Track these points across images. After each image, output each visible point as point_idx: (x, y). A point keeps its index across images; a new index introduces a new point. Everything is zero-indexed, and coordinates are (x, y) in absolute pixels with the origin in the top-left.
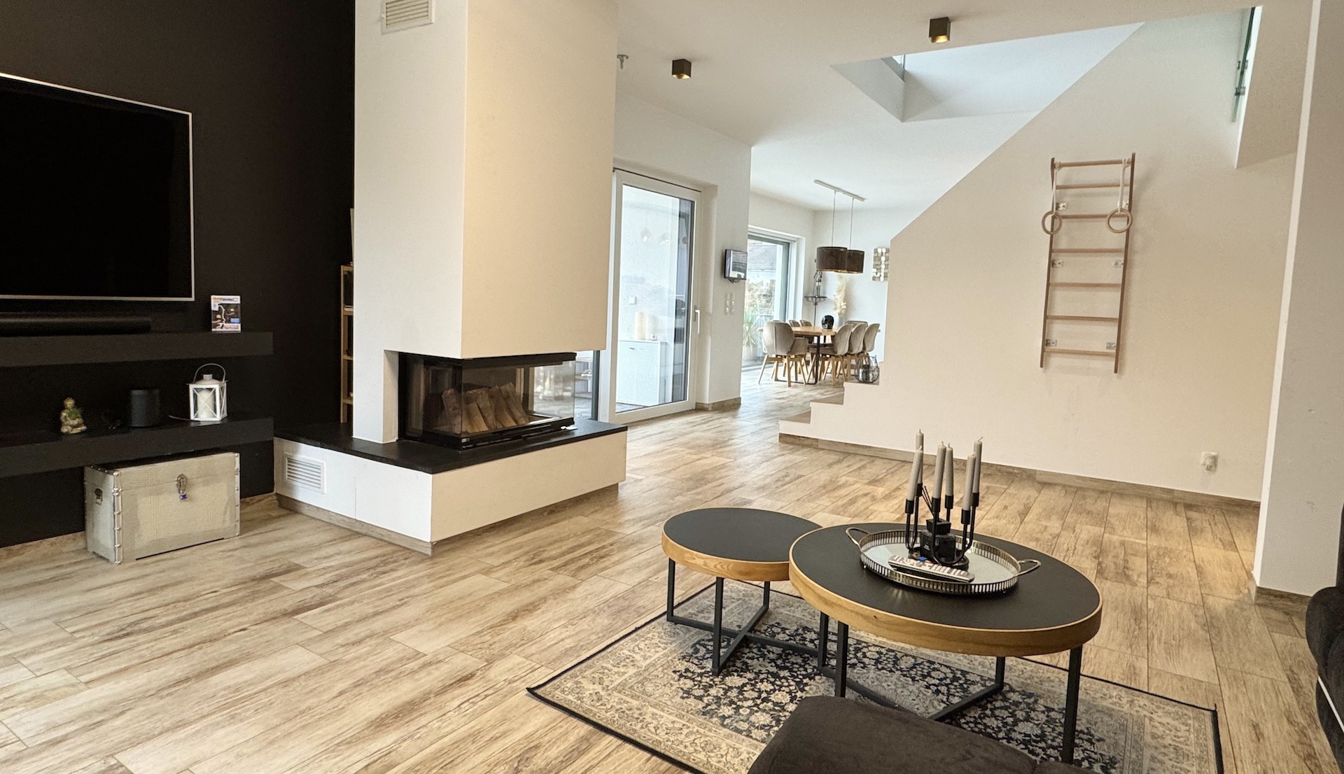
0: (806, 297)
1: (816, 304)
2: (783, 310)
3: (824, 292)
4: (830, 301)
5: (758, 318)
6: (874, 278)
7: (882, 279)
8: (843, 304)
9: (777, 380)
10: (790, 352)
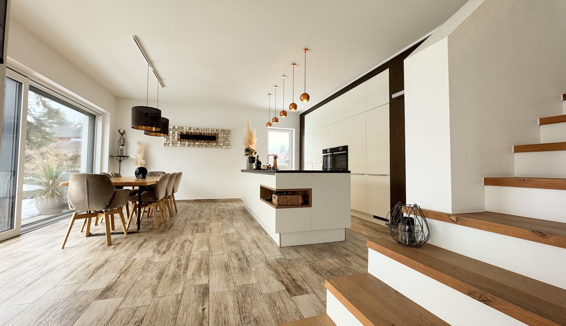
0: (111, 157)
1: (120, 161)
2: (90, 162)
3: (127, 153)
4: (132, 159)
5: (63, 173)
6: (165, 144)
7: (171, 145)
8: (142, 161)
9: (89, 235)
10: (107, 207)
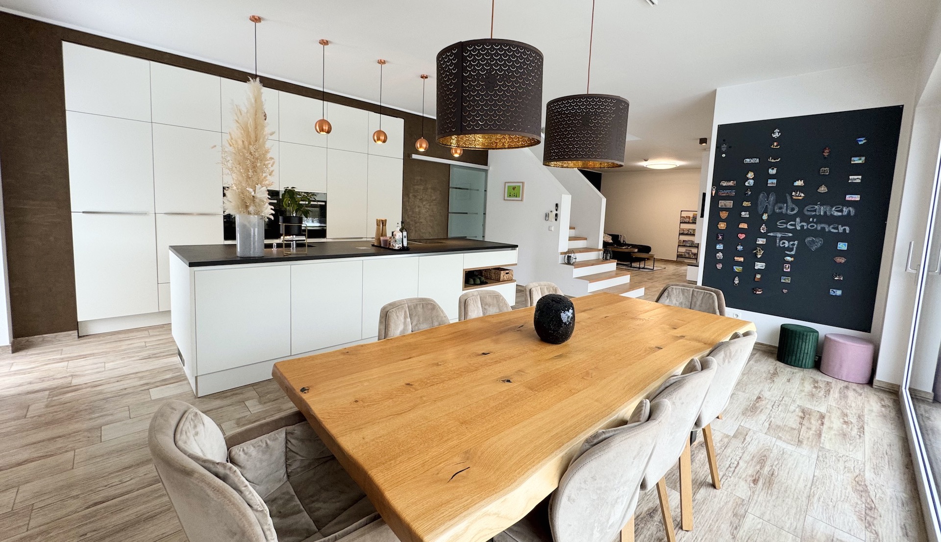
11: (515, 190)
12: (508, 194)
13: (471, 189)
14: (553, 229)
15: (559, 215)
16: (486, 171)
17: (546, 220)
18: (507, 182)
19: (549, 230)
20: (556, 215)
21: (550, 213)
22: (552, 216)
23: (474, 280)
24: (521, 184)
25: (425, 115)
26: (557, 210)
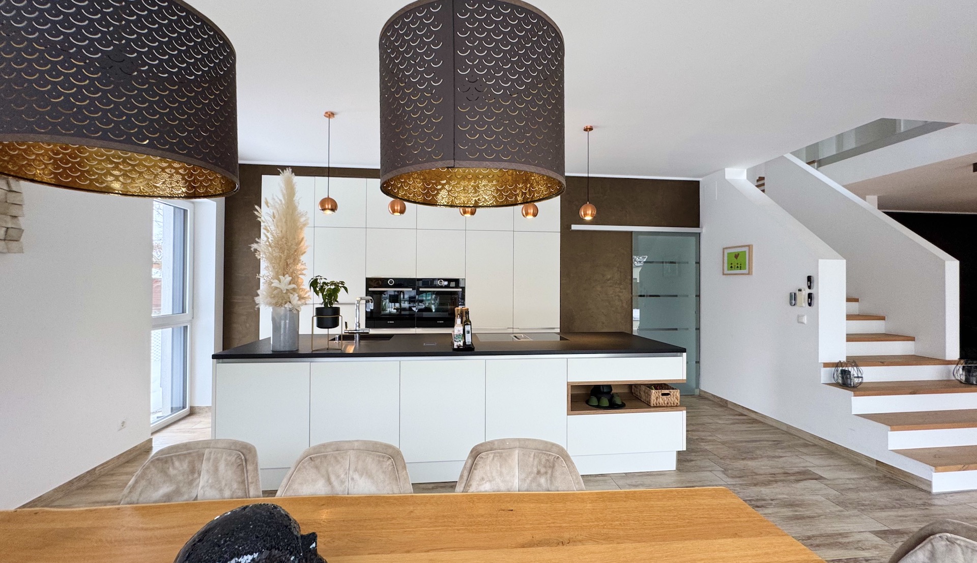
11: (738, 258)
12: (728, 263)
13: (679, 263)
14: (805, 319)
15: (814, 296)
16: (698, 235)
17: (791, 304)
18: (726, 248)
19: (799, 322)
20: (810, 296)
21: (797, 292)
22: (803, 297)
23: (599, 400)
24: (746, 249)
25: (590, 175)
26: (810, 287)
